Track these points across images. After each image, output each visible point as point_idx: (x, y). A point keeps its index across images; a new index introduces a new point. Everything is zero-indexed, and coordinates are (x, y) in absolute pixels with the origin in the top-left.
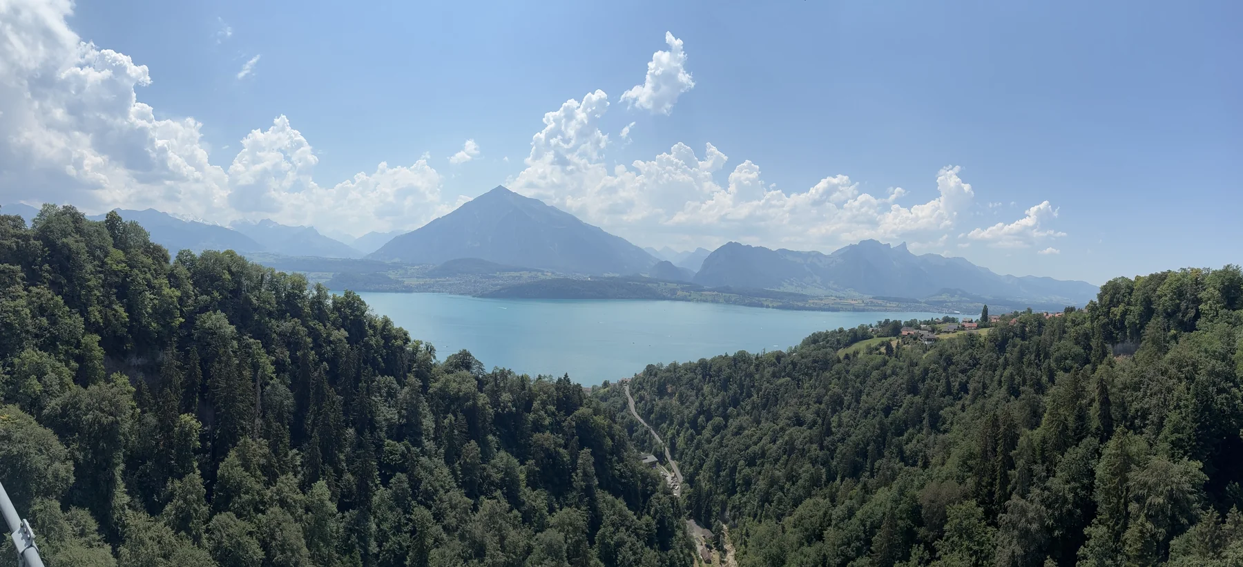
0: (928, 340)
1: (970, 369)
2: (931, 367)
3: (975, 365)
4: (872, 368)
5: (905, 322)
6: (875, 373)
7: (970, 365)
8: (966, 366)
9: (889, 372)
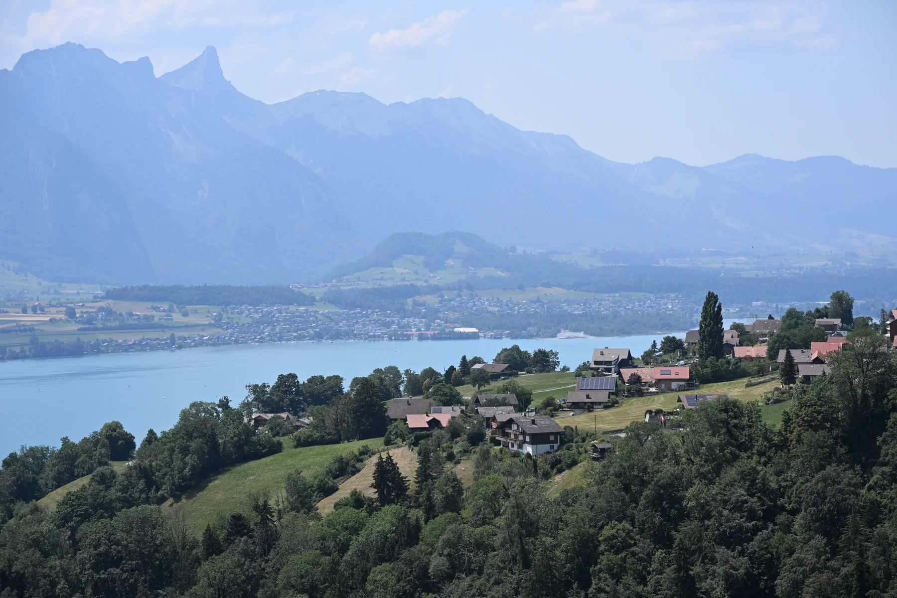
0: (537, 439)
1: (755, 531)
2: (606, 532)
3: (770, 515)
4: (363, 554)
5: (356, 381)
6: (381, 573)
7: (752, 515)
8: (738, 520)
9: (437, 563)
